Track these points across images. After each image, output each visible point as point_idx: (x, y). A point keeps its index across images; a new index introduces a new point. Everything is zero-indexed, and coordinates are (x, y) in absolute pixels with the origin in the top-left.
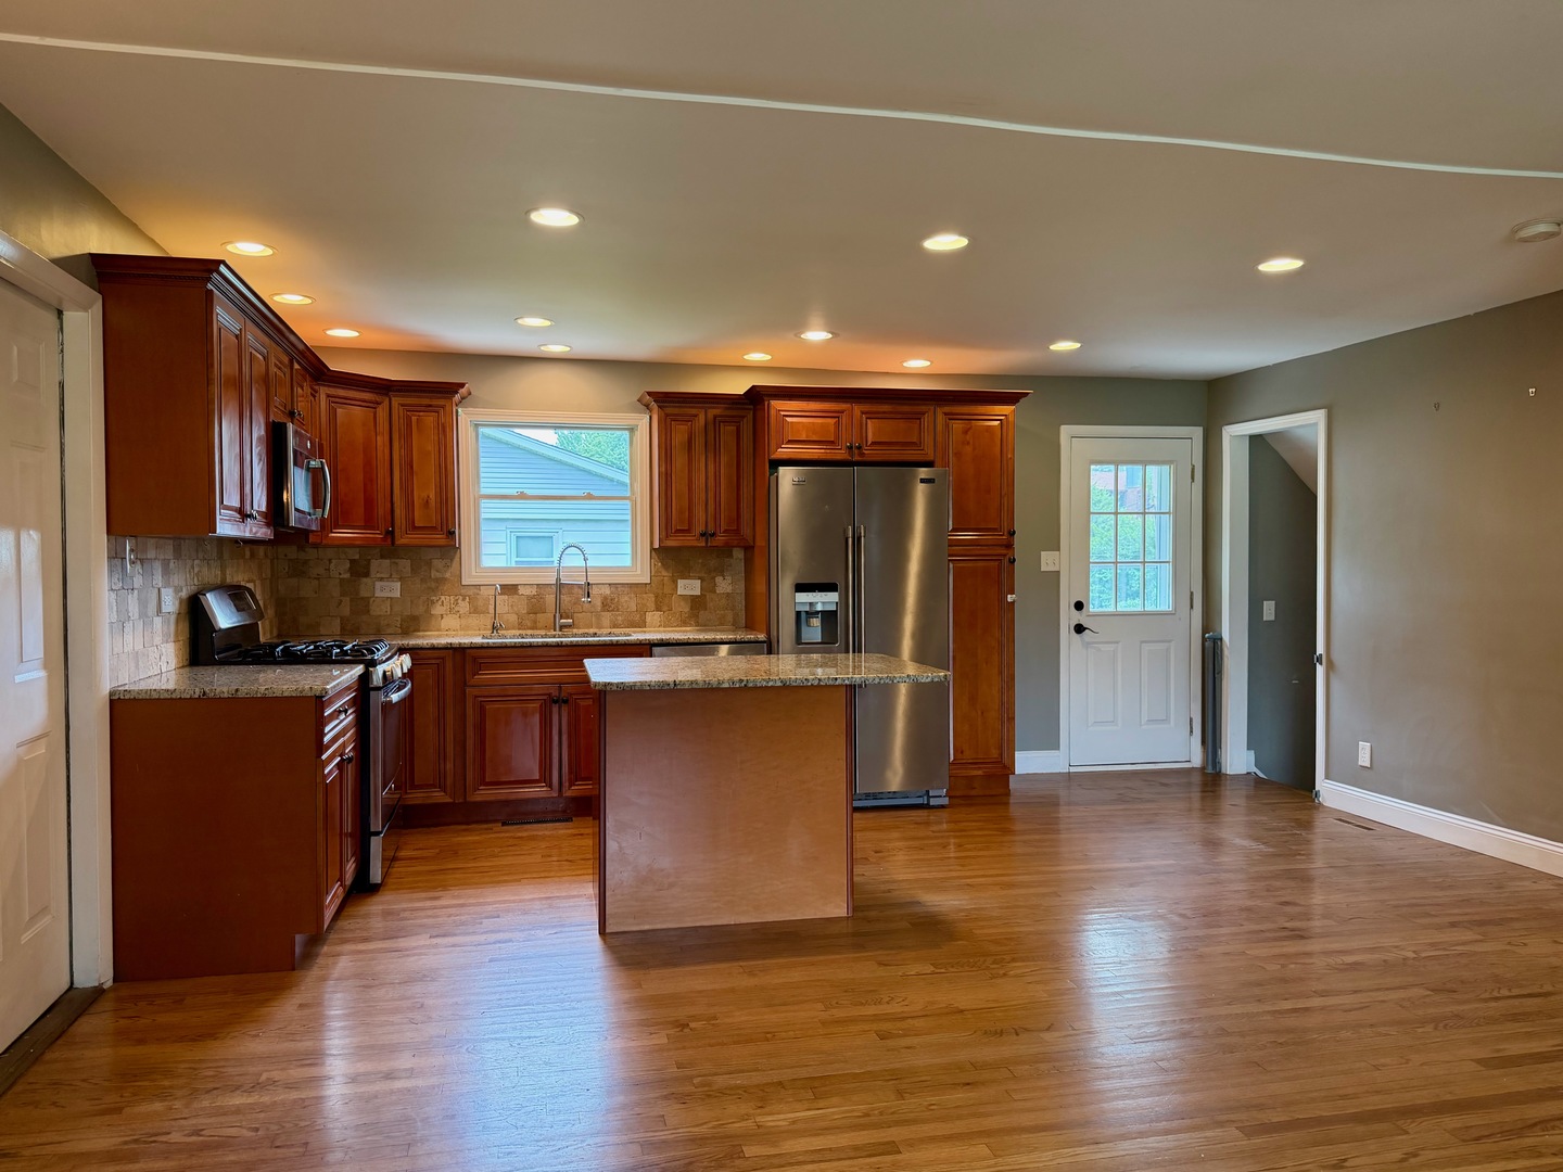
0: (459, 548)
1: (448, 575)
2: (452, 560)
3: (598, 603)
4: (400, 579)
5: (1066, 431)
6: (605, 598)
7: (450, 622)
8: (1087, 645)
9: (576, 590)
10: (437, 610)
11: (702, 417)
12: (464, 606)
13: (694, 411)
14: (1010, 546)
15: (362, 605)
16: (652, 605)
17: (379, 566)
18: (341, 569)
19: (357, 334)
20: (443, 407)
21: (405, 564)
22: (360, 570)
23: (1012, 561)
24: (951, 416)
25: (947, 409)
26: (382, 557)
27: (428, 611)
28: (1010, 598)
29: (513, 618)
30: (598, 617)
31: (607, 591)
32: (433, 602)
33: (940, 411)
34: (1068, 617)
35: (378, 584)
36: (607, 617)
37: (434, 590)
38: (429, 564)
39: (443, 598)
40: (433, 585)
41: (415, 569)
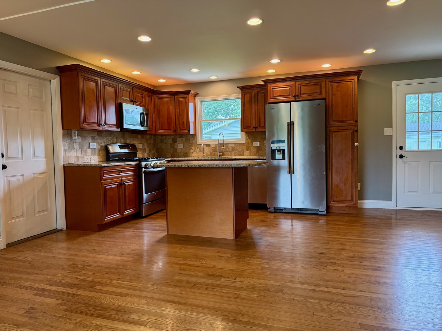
0: (194, 136)
1: (194, 142)
2: (194, 138)
3: (231, 149)
4: (183, 143)
5: (394, 83)
6: (233, 148)
7: (194, 154)
8: (405, 163)
9: (225, 145)
10: (192, 151)
11: (254, 92)
12: (198, 150)
13: (251, 91)
14: (356, 125)
15: (175, 150)
16: (245, 149)
17: (179, 140)
18: (170, 141)
19: (165, 81)
20: (186, 97)
21: (184, 139)
22: (174, 141)
23: (357, 131)
24: (332, 82)
25: (330, 80)
26: (179, 138)
27: (189, 151)
28: (355, 144)
29: (209, 153)
30: (231, 153)
31: (233, 145)
32: (190, 149)
33: (327, 81)
34: (396, 152)
35: (178, 145)
36: (233, 153)
37: (191, 146)
38: (189, 139)
39: (193, 148)
40: (191, 145)
41: (186, 141)
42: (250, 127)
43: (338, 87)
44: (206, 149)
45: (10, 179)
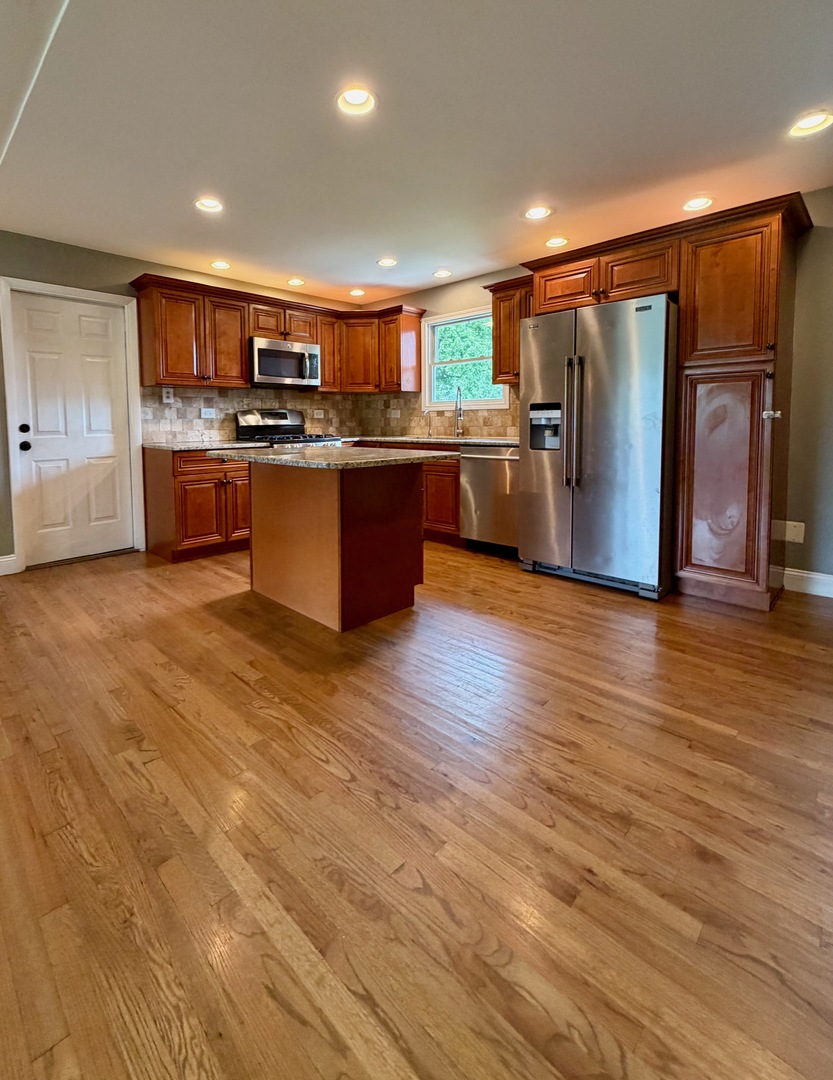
0: (417, 393)
1: (417, 407)
2: (419, 399)
3: (481, 421)
4: (401, 409)
6: (485, 418)
7: (417, 431)
9: (471, 413)
10: (413, 424)
11: (518, 295)
12: (423, 423)
13: (512, 292)
15: (387, 421)
16: (510, 423)
17: (393, 402)
18: (380, 405)
21: (402, 401)
22: (387, 405)
24: (699, 244)
26: (395, 398)
29: (442, 429)
30: (481, 429)
31: (486, 414)
32: (411, 421)
33: (684, 243)
35: (393, 412)
36: (486, 430)
37: (411, 414)
38: (410, 401)
39: (415, 418)
40: (412, 411)
41: (406, 404)
42: (508, 373)
43: (715, 254)
44: (436, 421)
45: (41, 465)
